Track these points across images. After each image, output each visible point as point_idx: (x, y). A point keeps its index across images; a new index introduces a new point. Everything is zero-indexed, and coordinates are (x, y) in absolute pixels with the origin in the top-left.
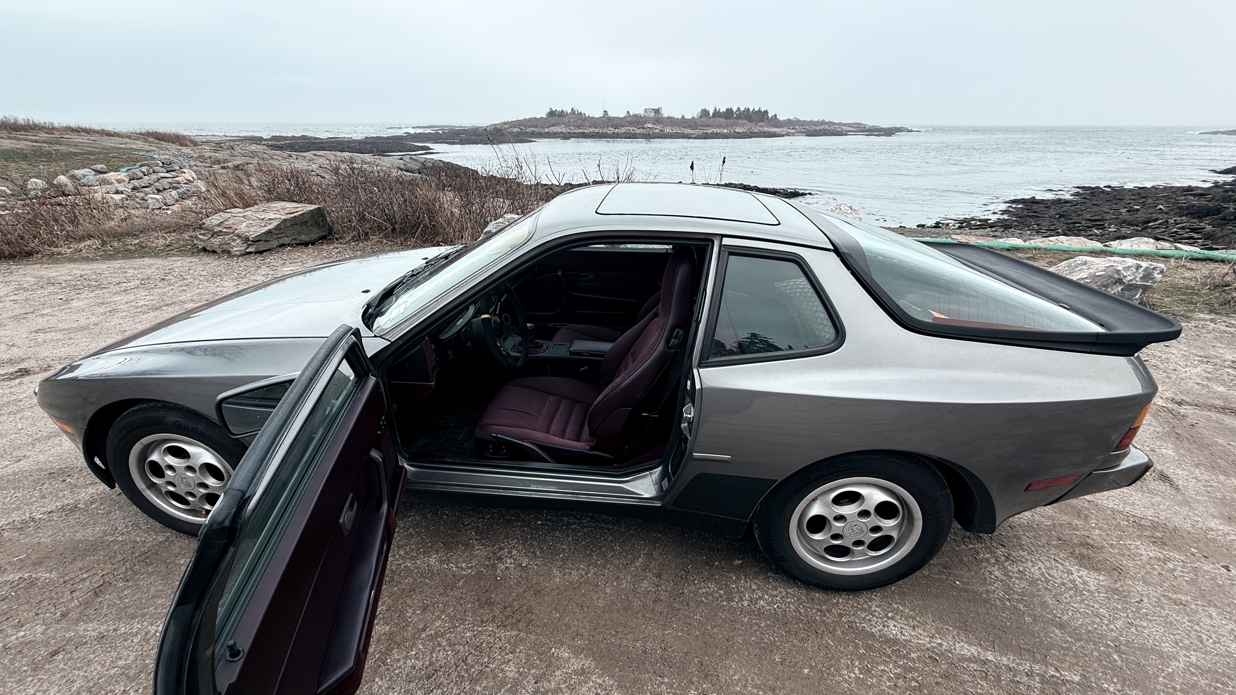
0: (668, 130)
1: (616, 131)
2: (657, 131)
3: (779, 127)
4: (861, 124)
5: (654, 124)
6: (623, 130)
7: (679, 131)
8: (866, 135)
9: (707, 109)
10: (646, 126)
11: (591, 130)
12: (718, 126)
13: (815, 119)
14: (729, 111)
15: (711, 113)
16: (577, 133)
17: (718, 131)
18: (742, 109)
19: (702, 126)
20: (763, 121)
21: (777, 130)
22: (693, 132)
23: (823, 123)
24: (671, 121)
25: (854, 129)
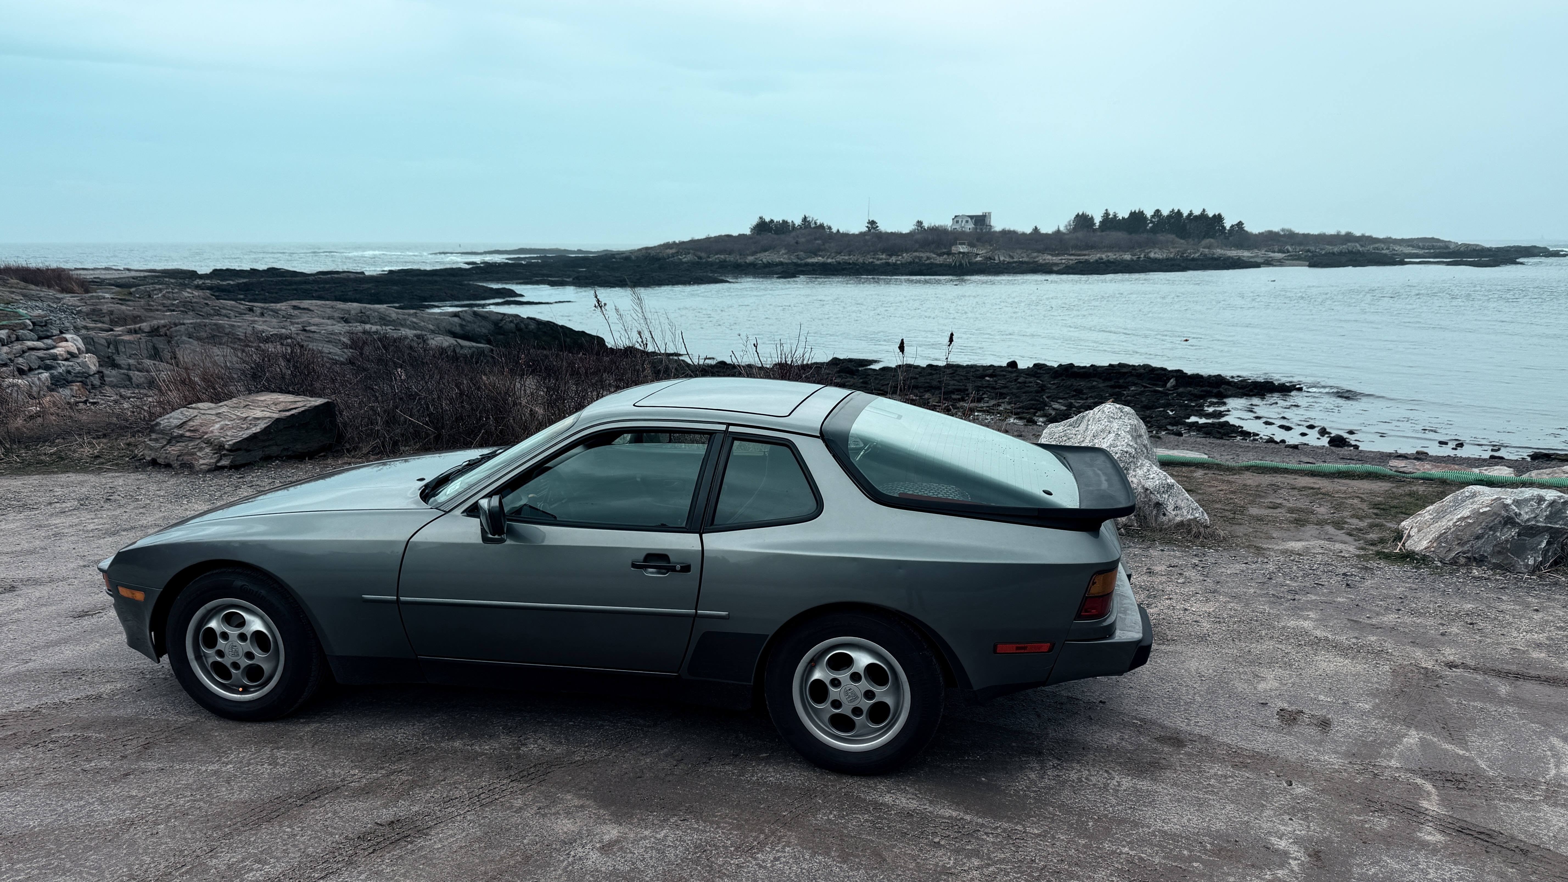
0: (1002, 257)
1: (893, 259)
2: (979, 259)
3: (1248, 248)
4: (1438, 240)
5: (971, 245)
6: (906, 257)
7: (1025, 259)
8: (1448, 264)
9: (1089, 213)
10: (954, 249)
11: (840, 258)
12: (1111, 248)
13: (1331, 231)
14: (1137, 217)
15: (1098, 220)
16: (813, 264)
17: (1112, 256)
18: (1165, 212)
19: (1076, 247)
20: (1213, 237)
21: (1245, 254)
22: (1056, 259)
23: (1349, 238)
24: (1010, 238)
25: (1421, 252)
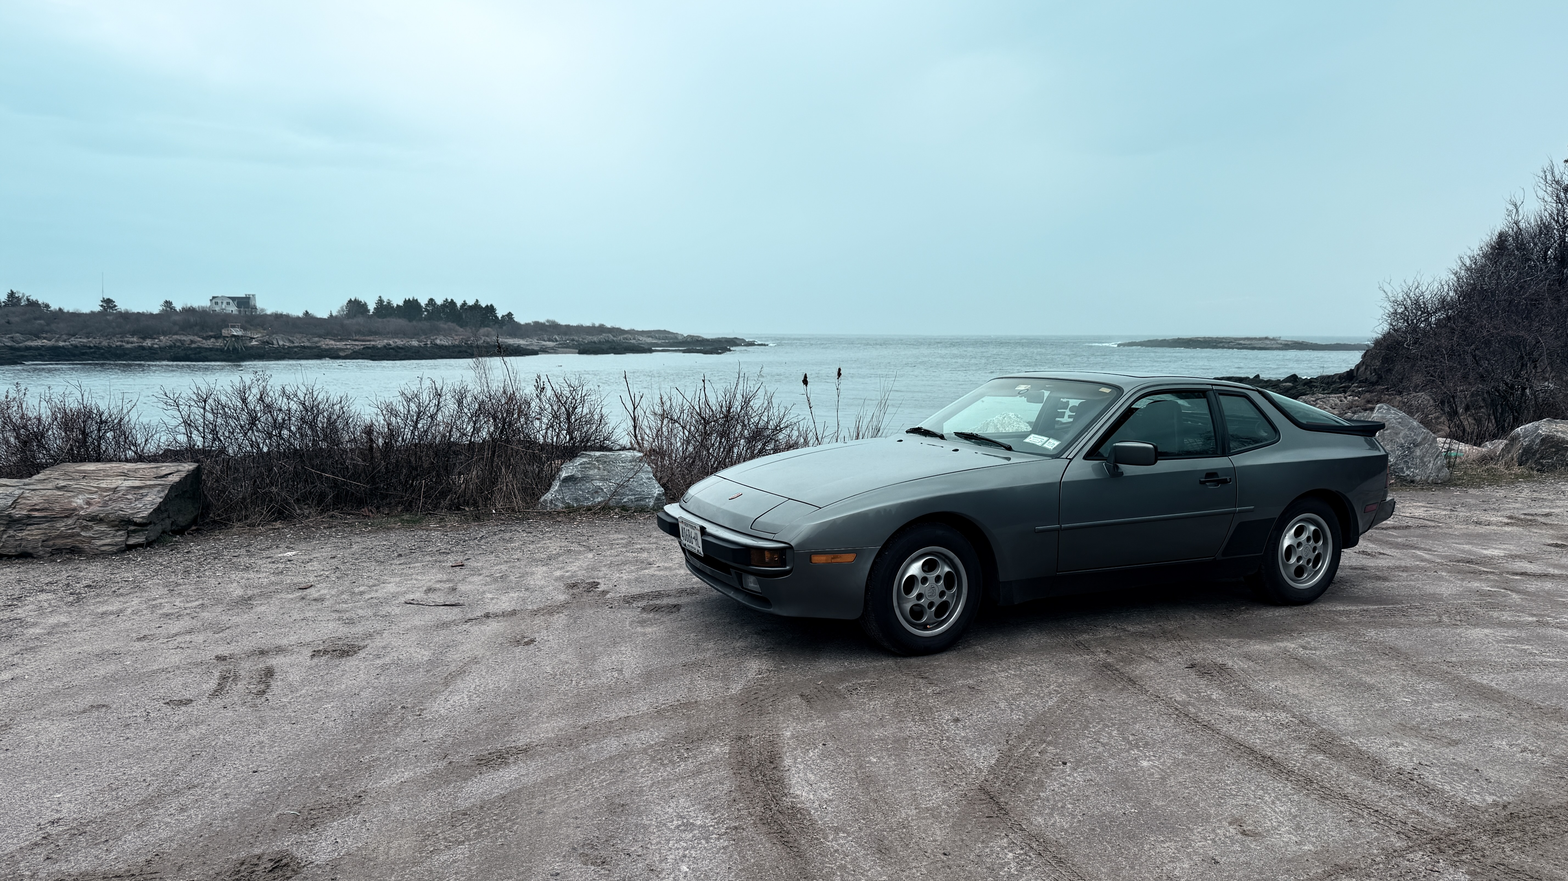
0: (280, 341)
1: (148, 343)
2: (254, 343)
3: (522, 337)
4: (669, 332)
5: (244, 328)
6: (164, 341)
7: (307, 344)
8: (684, 352)
9: (362, 299)
10: (225, 332)
11: (74, 341)
12: (395, 334)
13: (587, 323)
14: (411, 306)
15: (372, 307)
18: (439, 301)
20: (488, 326)
24: (282, 322)
25: (660, 342)
